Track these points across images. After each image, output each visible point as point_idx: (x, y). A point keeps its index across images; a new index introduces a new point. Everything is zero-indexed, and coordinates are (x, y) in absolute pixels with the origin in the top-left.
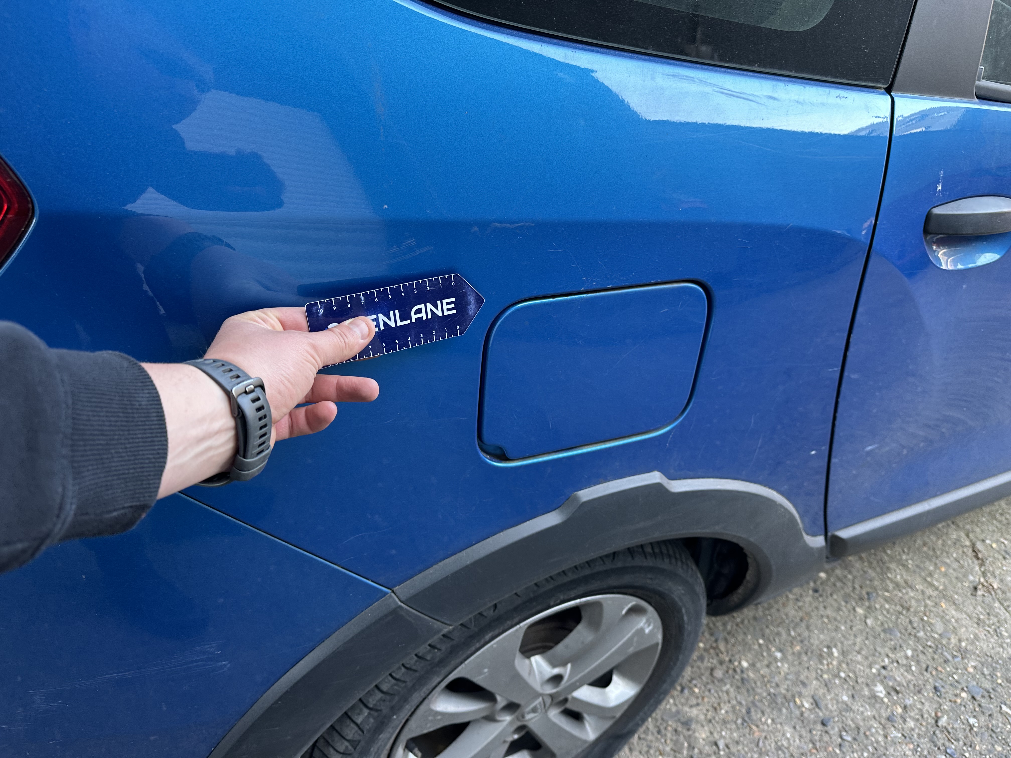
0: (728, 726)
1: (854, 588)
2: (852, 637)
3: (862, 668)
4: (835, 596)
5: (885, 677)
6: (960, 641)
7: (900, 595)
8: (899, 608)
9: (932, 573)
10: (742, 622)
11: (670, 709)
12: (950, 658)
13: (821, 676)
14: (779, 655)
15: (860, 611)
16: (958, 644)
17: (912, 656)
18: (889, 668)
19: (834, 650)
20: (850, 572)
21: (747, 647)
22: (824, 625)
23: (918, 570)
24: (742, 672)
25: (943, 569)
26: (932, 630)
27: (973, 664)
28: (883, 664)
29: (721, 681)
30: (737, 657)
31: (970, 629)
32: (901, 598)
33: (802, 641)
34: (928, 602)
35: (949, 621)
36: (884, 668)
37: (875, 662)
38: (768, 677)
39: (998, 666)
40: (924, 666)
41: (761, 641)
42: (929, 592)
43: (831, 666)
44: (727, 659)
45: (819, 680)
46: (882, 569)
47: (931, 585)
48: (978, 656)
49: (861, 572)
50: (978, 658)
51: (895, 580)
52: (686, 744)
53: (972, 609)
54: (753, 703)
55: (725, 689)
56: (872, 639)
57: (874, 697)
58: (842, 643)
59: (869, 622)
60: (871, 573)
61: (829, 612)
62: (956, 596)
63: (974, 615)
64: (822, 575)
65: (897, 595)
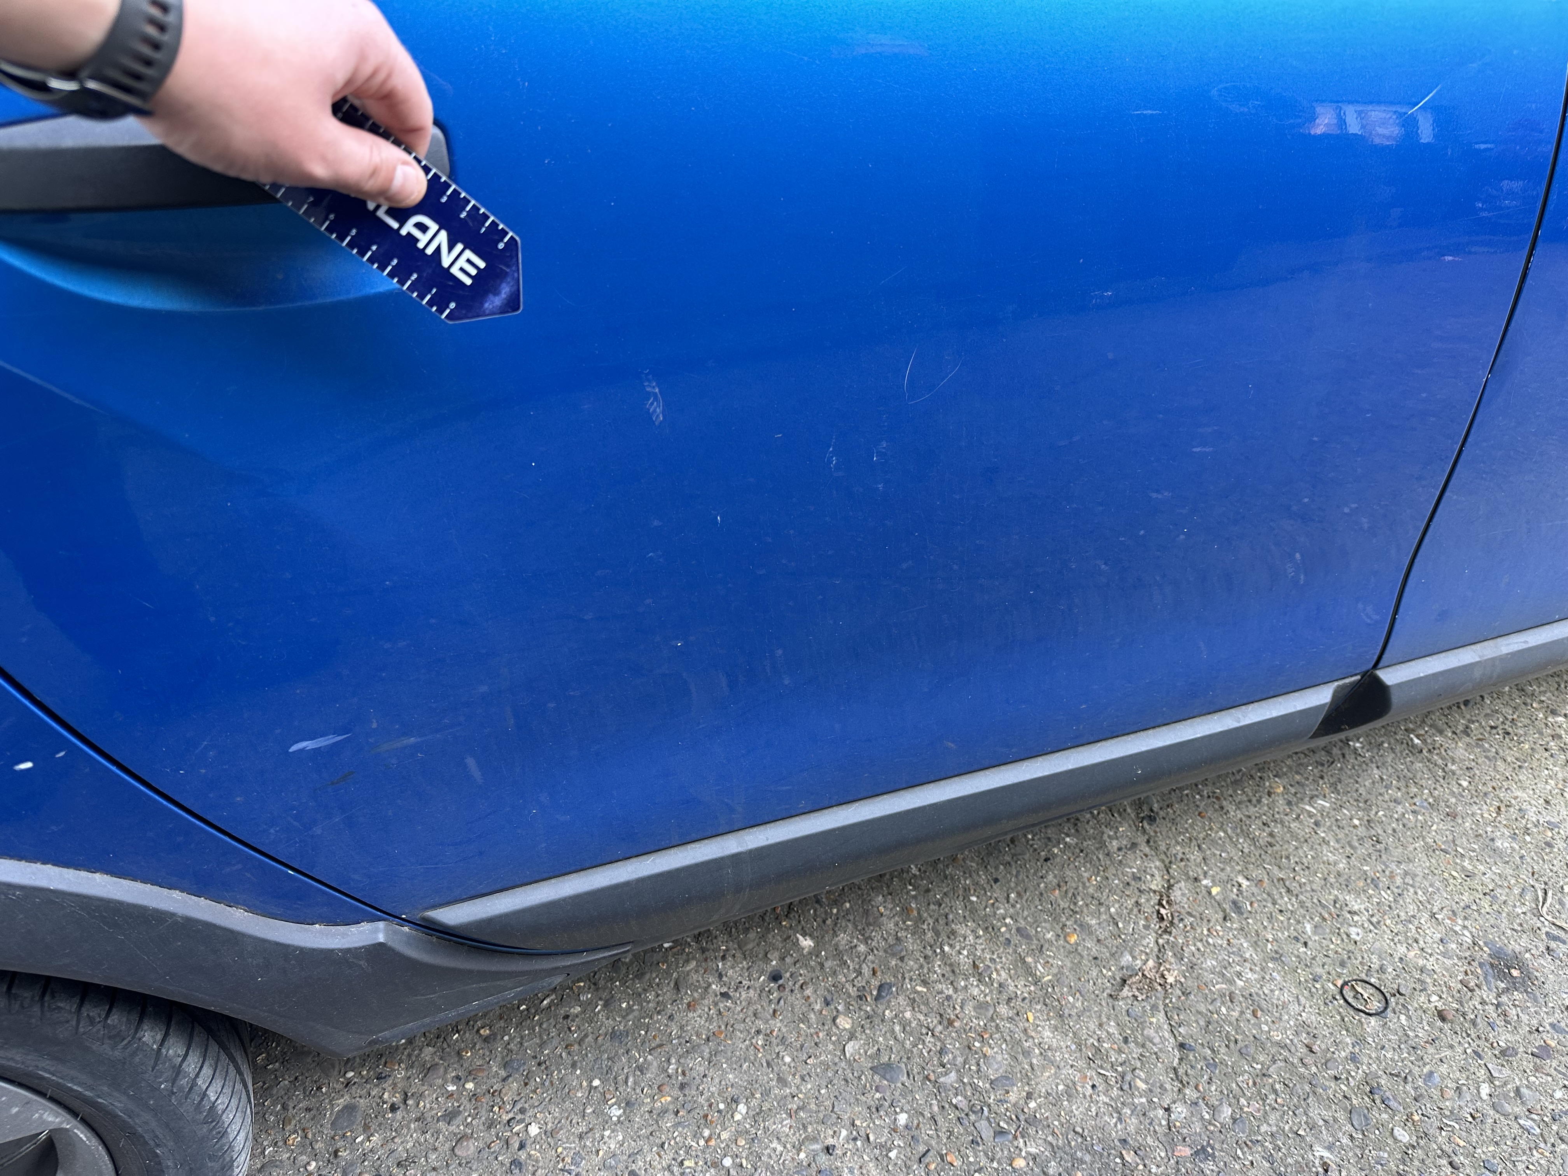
1: (860, 973)
2: (798, 1080)
3: (780, 1148)
4: (808, 992)
6: (1029, 1096)
7: (951, 992)
8: (932, 1021)
9: (1046, 946)
10: (580, 1042)
12: (987, 1133)
13: (681, 1163)
14: (616, 1112)
15: (844, 1023)
16: (1022, 1102)
17: (906, 1127)
18: (839, 1152)
19: (742, 1108)
20: (866, 940)
21: (563, 1092)
22: (752, 1050)
23: (1016, 939)
24: (522, 1146)
25: (1073, 939)
26: (979, 1071)
27: (1033, 1150)
28: (830, 1141)
30: (530, 1113)
31: (1067, 1071)
32: (948, 998)
33: (682, 1086)
34: (1003, 1010)
35: (1027, 1053)
36: (828, 1150)
37: (815, 1140)
38: (568, 1160)
39: (1088, 1158)
40: (922, 1149)
41: (596, 1083)
42: (1020, 987)
43: (712, 1143)
44: (505, 1117)
46: (937, 934)
47: (1029, 971)
48: (1053, 1133)
49: (891, 941)
50: (1050, 1138)
51: (954, 959)
53: (1092, 1026)
56: (838, 1082)
58: (766, 1093)
59: (850, 1048)
60: (911, 943)
62: (1071, 999)
63: (1092, 1040)
64: (807, 943)
65: (941, 992)
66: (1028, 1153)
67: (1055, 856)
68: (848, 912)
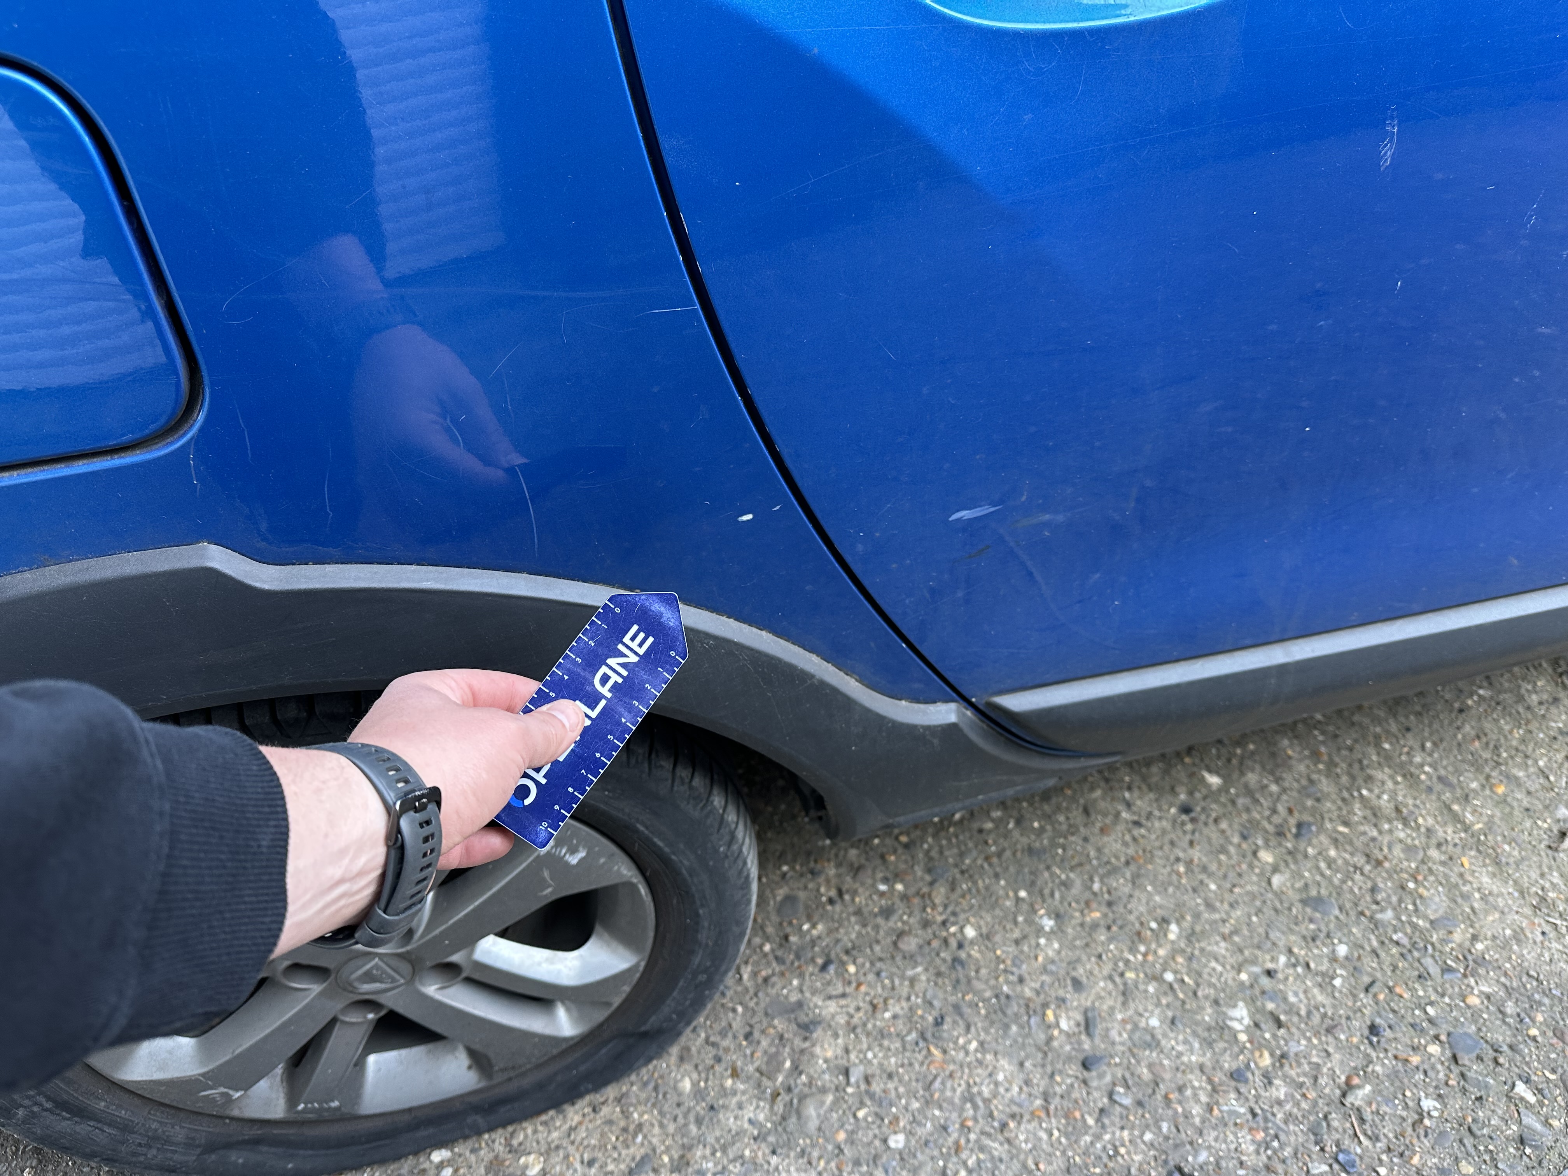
0: (886, 1043)
1: (1274, 811)
2: (1226, 906)
3: (1219, 968)
4: (1224, 825)
5: (1263, 992)
6: (1475, 938)
7: (1375, 833)
8: (1360, 860)
9: (1472, 795)
10: (999, 855)
11: (786, 997)
12: (1434, 970)
13: (1122, 975)
14: (1048, 924)
15: (1266, 857)
16: (1467, 943)
17: (1347, 958)
18: (1280, 976)
19: (1174, 927)
20: (1278, 780)
21: (990, 901)
22: (1174, 877)
23: (1438, 787)
24: (960, 946)
25: (1501, 790)
26: (1416, 910)
27: (1486, 989)
28: (1270, 965)
29: (911, 959)
30: (962, 916)
31: (1512, 917)
32: (1374, 839)
33: (1110, 904)
34: (1434, 853)
35: (1466, 897)
36: (1269, 973)
37: (1254, 962)
38: (1009, 962)
39: (1546, 1001)
40: (1367, 980)
41: (1023, 894)
42: (1449, 833)
43: (1150, 958)
44: (939, 919)
45: (1114, 982)
46: (1353, 778)
47: (1457, 819)
48: (1506, 974)
49: (1304, 782)
50: (1503, 979)
51: (1375, 802)
52: (788, 1064)
53: (1534, 875)
54: (957, 1008)
55: (910, 973)
56: (1268, 912)
57: (1222, 1028)
58: (1197, 916)
59: (1276, 880)
60: (1325, 785)
61: (1196, 854)
62: (1507, 847)
63: (1534, 889)
64: (1214, 780)
65: (1365, 833)
66: (1481, 992)
67: (1469, 708)
68: (1253, 753)
